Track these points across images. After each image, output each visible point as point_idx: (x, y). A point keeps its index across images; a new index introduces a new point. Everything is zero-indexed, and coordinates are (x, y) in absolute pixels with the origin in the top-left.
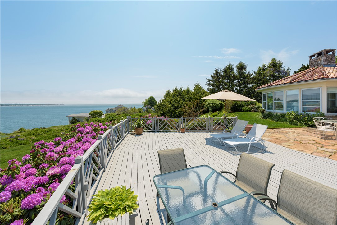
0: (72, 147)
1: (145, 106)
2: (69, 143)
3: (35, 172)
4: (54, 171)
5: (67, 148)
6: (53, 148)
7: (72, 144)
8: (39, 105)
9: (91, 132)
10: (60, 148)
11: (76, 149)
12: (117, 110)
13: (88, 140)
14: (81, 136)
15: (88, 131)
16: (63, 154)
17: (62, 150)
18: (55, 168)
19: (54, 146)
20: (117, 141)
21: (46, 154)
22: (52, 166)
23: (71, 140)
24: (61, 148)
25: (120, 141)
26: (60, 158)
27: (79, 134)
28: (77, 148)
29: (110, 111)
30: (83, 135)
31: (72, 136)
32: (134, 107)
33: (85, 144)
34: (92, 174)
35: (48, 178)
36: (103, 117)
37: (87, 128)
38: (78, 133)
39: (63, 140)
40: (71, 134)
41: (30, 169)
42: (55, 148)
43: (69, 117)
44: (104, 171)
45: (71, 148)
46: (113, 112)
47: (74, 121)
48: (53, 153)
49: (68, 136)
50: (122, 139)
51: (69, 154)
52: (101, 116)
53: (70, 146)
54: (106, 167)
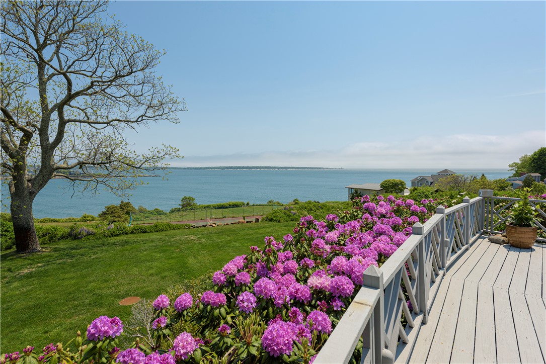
0: (355, 238)
1: (518, 174)
2: (350, 228)
3: (295, 269)
4: (321, 280)
5: (345, 238)
6: (324, 232)
7: (353, 232)
8: (315, 168)
9: (389, 215)
10: (333, 235)
11: (363, 245)
12: (437, 181)
13: (385, 232)
14: (370, 220)
15: (384, 211)
16: (338, 248)
17: (337, 240)
18: (323, 275)
19: (325, 228)
20: (454, 251)
21: (313, 240)
22: (320, 267)
23: (354, 223)
24: (335, 236)
25: (459, 252)
26: (334, 256)
27: (367, 215)
28: (365, 242)
29: (420, 181)
30: (375, 219)
31: (354, 217)
32: (483, 175)
33: (379, 238)
34: (399, 325)
35: (310, 294)
36: (405, 194)
37: (381, 206)
38: (364, 213)
39: (339, 222)
40: (353, 213)
41: (290, 262)
42: (327, 232)
43: (349, 188)
44: (424, 323)
45: (352, 239)
46: (427, 185)
47: (356, 194)
48: (322, 241)
49: (348, 216)
50: (463, 248)
51: (349, 251)
52: (401, 191)
53: (351, 236)
54: (429, 314)
